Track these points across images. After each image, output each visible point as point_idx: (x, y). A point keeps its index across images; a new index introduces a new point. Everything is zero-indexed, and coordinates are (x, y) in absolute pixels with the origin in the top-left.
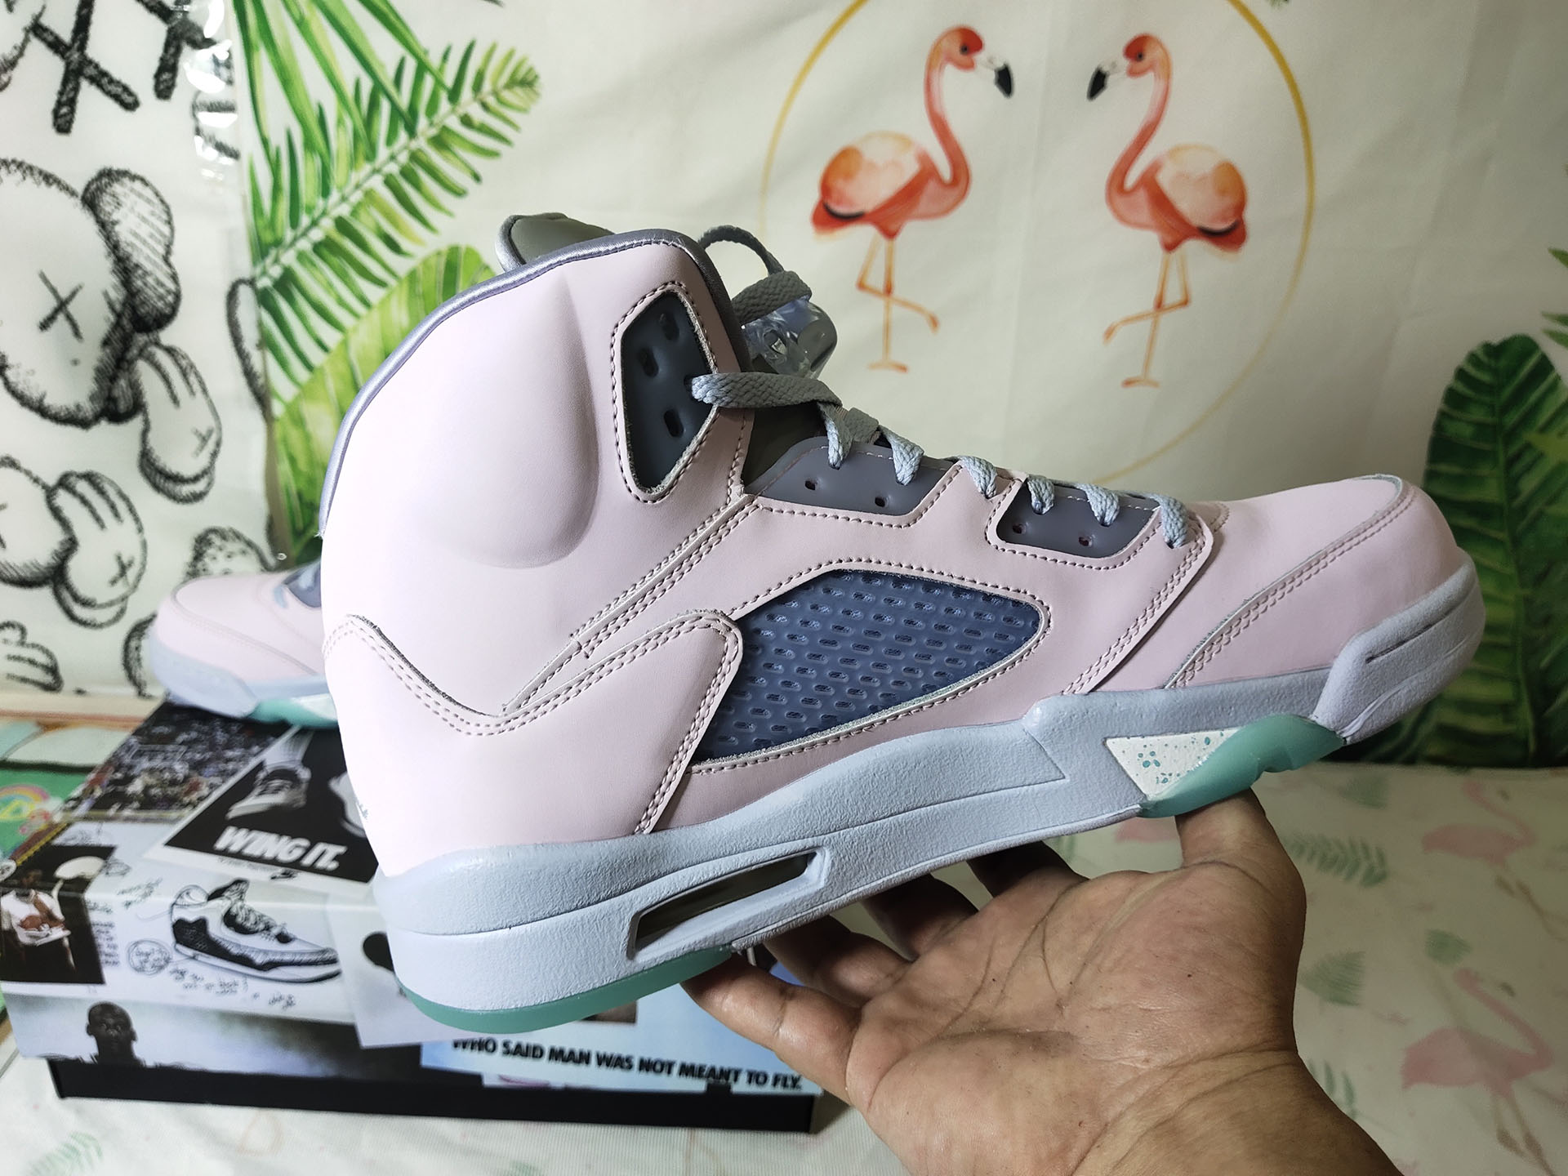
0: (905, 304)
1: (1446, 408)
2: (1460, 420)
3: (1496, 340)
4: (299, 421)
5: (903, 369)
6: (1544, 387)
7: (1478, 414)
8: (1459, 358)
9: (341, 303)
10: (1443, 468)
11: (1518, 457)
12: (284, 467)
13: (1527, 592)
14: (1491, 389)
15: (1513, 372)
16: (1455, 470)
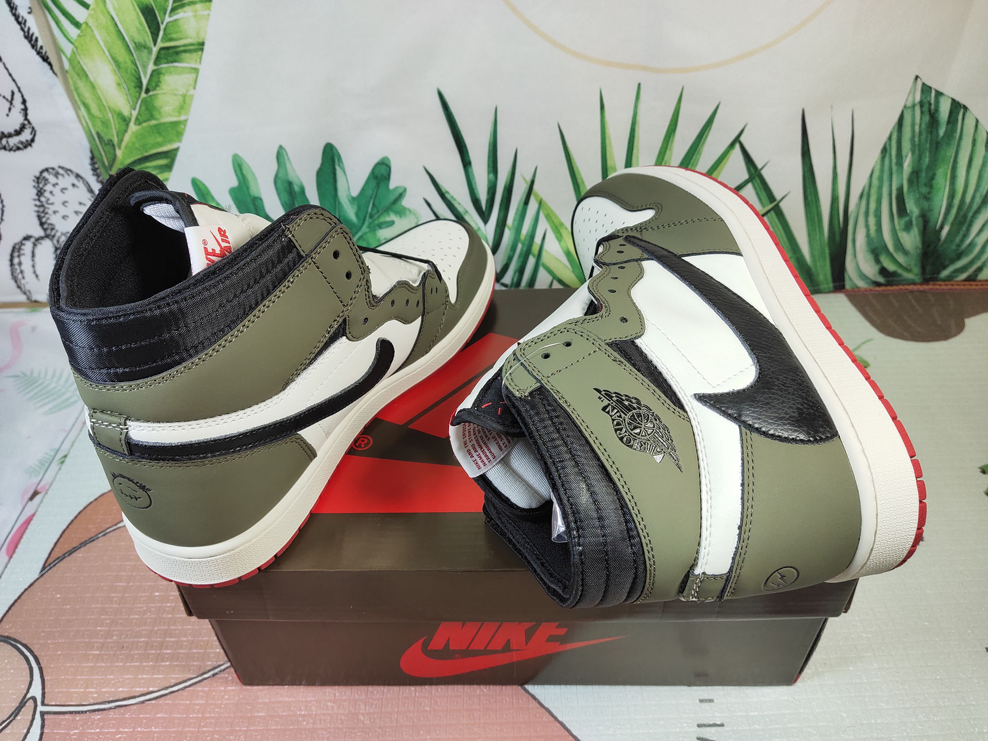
12: (83, 112)
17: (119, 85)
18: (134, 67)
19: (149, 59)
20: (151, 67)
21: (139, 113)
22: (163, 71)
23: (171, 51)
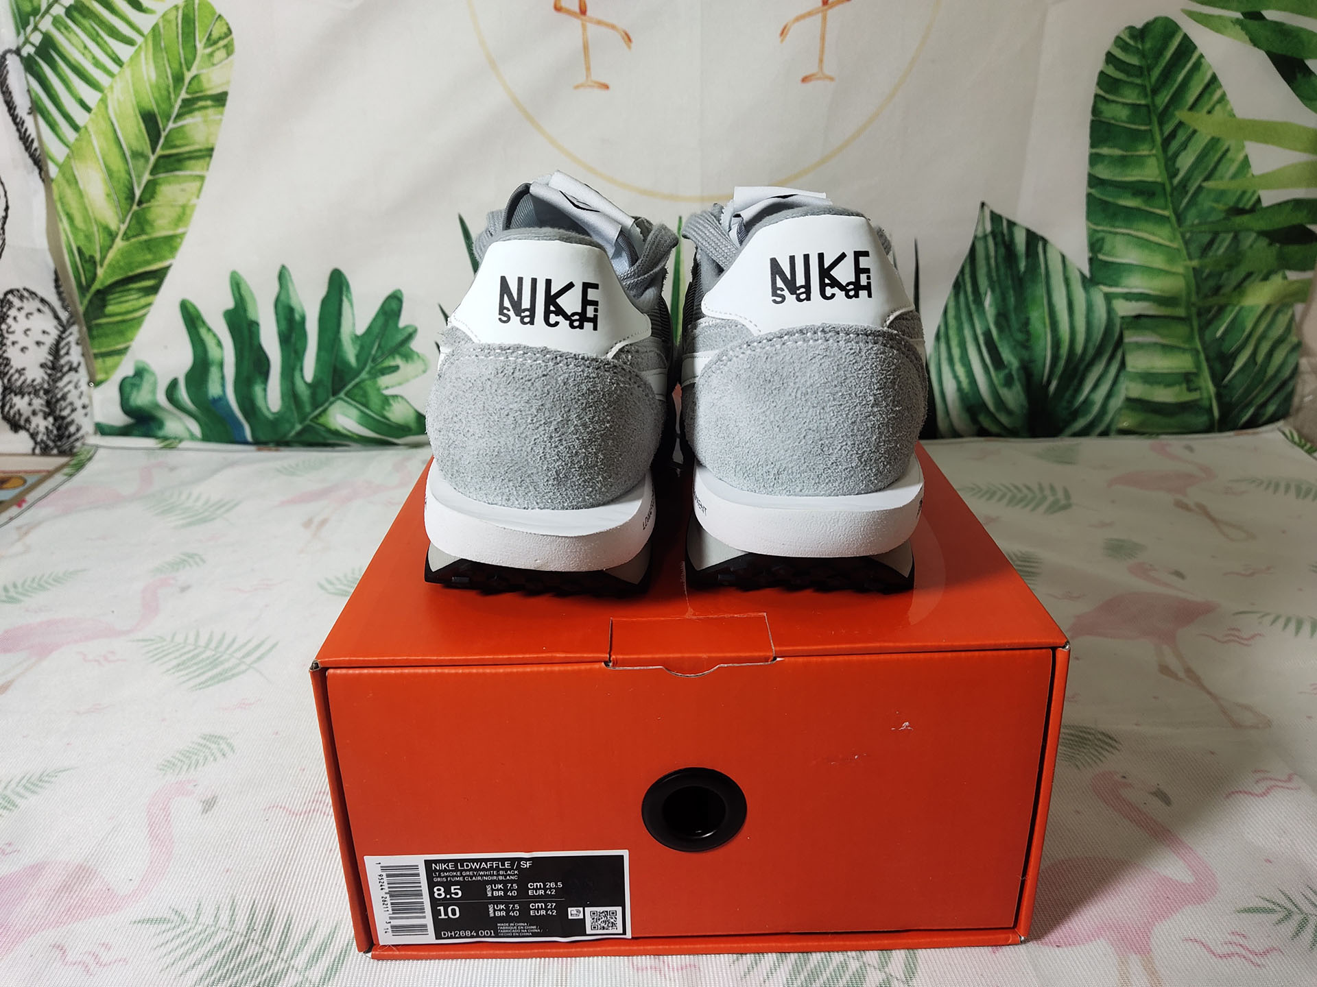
0: (599, 23)
1: (1102, 93)
2: (1117, 102)
3: (1139, 25)
4: (73, 181)
5: (606, 87)
6: (1189, 65)
7: (1131, 96)
8: (1107, 44)
9: (97, 63)
10: (1105, 151)
11: (1173, 135)
12: (65, 224)
13: (1195, 263)
14: (1141, 71)
15: (1160, 53)
16: (1117, 152)
17: (108, 195)
18: (128, 177)
19: (145, 168)
20: (146, 177)
21: (128, 227)
22: (160, 181)
23: (172, 159)
